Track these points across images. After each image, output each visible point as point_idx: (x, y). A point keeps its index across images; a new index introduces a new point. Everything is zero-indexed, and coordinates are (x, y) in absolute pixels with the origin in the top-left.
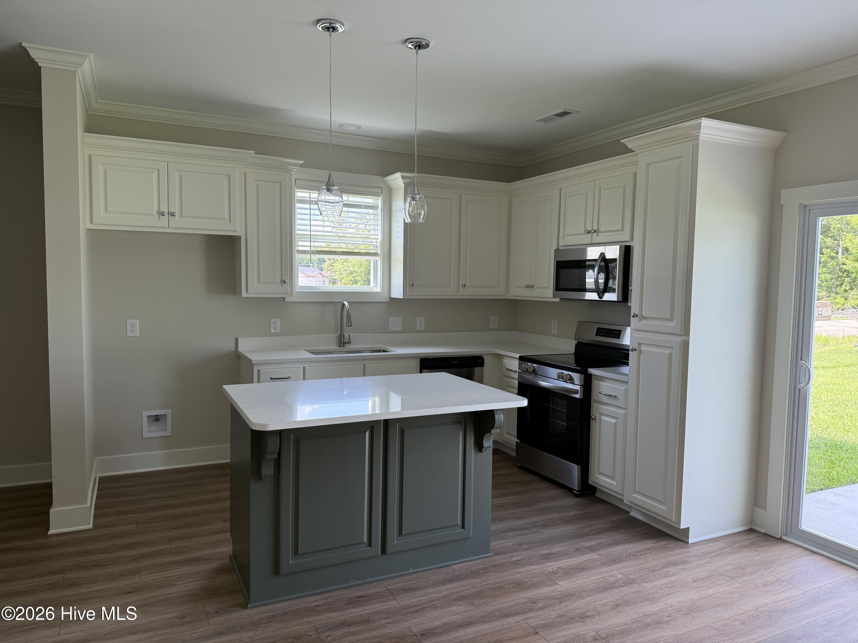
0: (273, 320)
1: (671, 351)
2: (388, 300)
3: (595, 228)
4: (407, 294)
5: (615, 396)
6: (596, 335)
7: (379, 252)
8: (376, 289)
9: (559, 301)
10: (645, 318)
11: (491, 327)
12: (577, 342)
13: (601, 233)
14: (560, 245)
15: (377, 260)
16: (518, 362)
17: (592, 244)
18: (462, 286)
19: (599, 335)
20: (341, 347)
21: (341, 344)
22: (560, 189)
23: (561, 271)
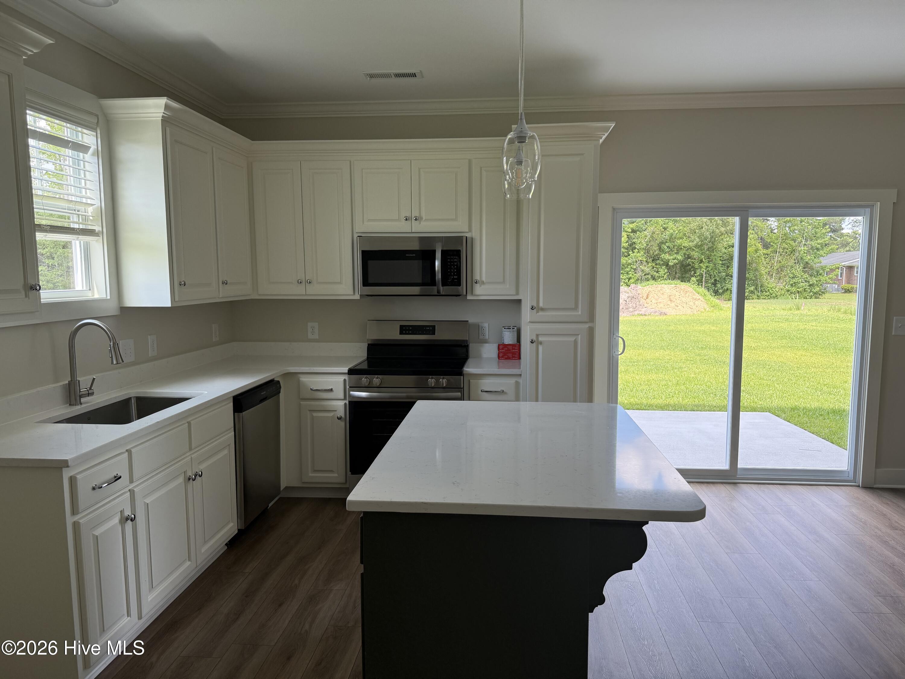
1: (576, 339)
2: (117, 312)
3: (415, 214)
4: (177, 299)
5: (503, 391)
6: (400, 334)
8: (91, 295)
9: (359, 298)
10: (542, 309)
11: (214, 340)
12: (368, 344)
13: (424, 221)
14: (357, 231)
15: (88, 242)
16: (344, 378)
17: (413, 233)
18: (223, 284)
19: (406, 334)
20: (76, 405)
21: (76, 399)
22: (350, 162)
23: (370, 263)
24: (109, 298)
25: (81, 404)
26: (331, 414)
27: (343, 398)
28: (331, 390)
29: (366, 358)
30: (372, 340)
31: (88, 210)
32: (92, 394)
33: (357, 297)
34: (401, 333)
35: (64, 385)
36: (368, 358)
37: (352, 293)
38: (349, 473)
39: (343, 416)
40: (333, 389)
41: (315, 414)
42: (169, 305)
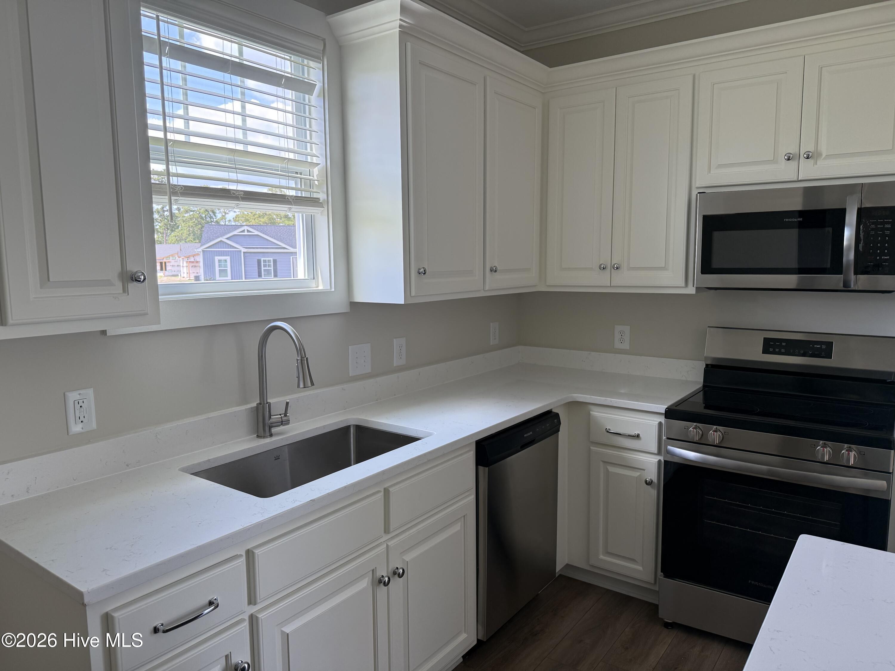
0: (73, 396)
2: (344, 309)
4: (413, 294)
6: (764, 353)
7: (322, 196)
8: (314, 285)
9: (695, 293)
11: (491, 343)
12: (707, 365)
13: (825, 159)
14: (697, 185)
15: (312, 216)
16: (660, 420)
17: (801, 181)
18: (491, 271)
19: (774, 353)
20: (264, 437)
21: (264, 430)
22: (694, 76)
23: (717, 235)
24: (333, 290)
25: (271, 435)
26: (636, 474)
27: (656, 452)
28: (638, 436)
29: (701, 385)
30: (715, 359)
31: (313, 171)
32: (287, 422)
33: (691, 290)
34: (765, 351)
35: (252, 408)
36: (704, 386)
37: (683, 285)
38: (660, 574)
39: (655, 480)
40: (641, 436)
41: (611, 469)
42: (401, 301)
